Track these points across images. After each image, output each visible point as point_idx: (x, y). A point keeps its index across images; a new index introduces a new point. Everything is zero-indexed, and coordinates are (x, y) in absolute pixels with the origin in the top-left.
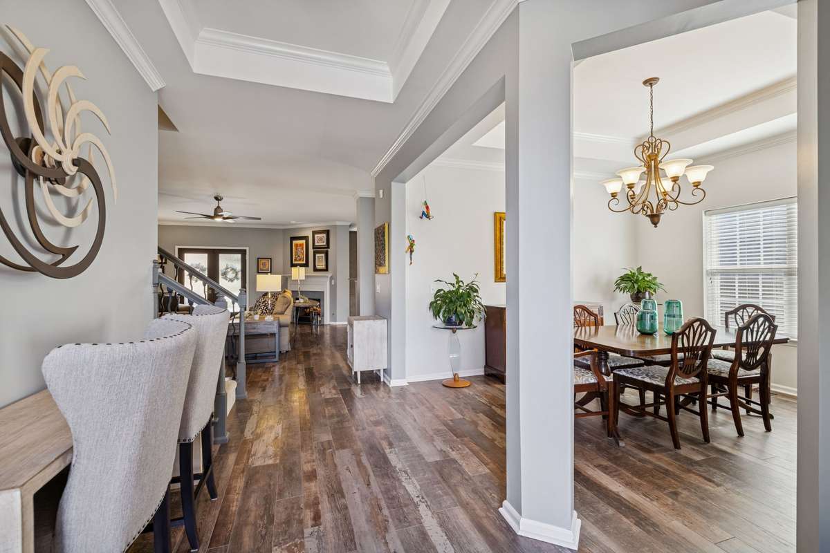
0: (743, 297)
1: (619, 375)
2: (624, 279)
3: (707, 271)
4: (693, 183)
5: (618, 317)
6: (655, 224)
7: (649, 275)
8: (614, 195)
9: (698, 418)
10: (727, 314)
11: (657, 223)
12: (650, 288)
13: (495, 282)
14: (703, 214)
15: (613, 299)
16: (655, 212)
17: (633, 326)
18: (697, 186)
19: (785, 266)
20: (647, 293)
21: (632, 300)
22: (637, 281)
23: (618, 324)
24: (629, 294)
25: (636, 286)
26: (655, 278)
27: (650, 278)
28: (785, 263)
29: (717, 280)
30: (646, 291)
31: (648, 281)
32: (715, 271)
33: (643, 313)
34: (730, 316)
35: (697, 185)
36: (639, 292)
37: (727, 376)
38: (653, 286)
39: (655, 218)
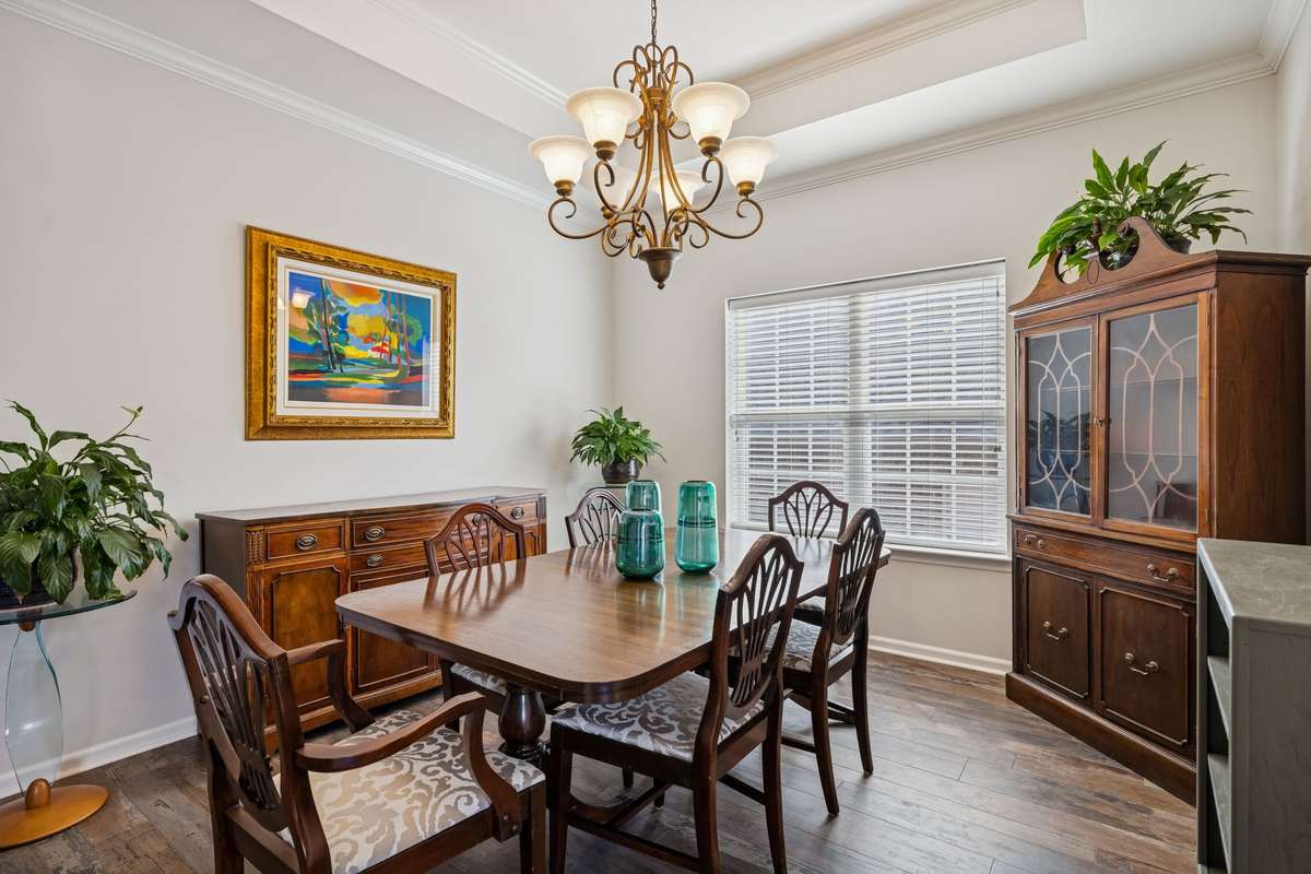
0: (785, 467)
1: (567, 729)
2: (592, 432)
3: (731, 417)
4: (740, 185)
5: (575, 526)
6: (660, 278)
7: (637, 425)
8: (563, 189)
9: (762, 809)
10: (773, 502)
11: (666, 276)
12: (638, 451)
13: (247, 438)
14: (727, 308)
15: (569, 477)
16: (659, 246)
17: (607, 547)
18: (745, 193)
19: (846, 408)
20: (632, 463)
21: (605, 478)
22: (614, 438)
23: (573, 545)
24: (600, 466)
25: (613, 449)
26: (646, 432)
27: (637, 432)
28: (844, 402)
29: (746, 434)
30: (631, 458)
31: (634, 438)
32: (743, 418)
33: (632, 521)
34: (776, 506)
35: (746, 190)
36: (618, 460)
37: (808, 669)
38: (643, 448)
39: (658, 261)
